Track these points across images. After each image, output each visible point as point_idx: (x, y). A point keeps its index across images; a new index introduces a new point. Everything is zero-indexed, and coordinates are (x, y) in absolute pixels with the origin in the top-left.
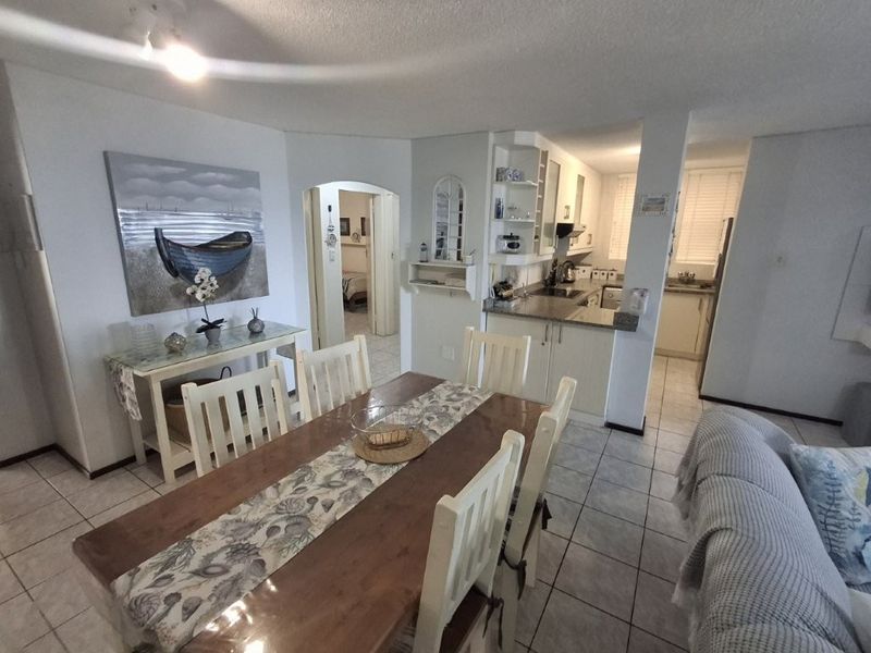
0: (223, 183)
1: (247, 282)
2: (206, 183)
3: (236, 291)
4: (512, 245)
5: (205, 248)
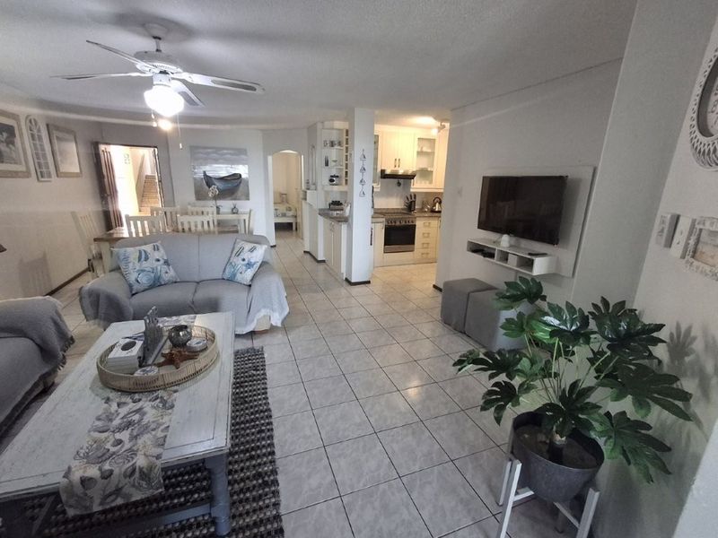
0: (230, 154)
1: (239, 193)
2: (222, 155)
3: (234, 196)
4: (331, 181)
5: (222, 179)
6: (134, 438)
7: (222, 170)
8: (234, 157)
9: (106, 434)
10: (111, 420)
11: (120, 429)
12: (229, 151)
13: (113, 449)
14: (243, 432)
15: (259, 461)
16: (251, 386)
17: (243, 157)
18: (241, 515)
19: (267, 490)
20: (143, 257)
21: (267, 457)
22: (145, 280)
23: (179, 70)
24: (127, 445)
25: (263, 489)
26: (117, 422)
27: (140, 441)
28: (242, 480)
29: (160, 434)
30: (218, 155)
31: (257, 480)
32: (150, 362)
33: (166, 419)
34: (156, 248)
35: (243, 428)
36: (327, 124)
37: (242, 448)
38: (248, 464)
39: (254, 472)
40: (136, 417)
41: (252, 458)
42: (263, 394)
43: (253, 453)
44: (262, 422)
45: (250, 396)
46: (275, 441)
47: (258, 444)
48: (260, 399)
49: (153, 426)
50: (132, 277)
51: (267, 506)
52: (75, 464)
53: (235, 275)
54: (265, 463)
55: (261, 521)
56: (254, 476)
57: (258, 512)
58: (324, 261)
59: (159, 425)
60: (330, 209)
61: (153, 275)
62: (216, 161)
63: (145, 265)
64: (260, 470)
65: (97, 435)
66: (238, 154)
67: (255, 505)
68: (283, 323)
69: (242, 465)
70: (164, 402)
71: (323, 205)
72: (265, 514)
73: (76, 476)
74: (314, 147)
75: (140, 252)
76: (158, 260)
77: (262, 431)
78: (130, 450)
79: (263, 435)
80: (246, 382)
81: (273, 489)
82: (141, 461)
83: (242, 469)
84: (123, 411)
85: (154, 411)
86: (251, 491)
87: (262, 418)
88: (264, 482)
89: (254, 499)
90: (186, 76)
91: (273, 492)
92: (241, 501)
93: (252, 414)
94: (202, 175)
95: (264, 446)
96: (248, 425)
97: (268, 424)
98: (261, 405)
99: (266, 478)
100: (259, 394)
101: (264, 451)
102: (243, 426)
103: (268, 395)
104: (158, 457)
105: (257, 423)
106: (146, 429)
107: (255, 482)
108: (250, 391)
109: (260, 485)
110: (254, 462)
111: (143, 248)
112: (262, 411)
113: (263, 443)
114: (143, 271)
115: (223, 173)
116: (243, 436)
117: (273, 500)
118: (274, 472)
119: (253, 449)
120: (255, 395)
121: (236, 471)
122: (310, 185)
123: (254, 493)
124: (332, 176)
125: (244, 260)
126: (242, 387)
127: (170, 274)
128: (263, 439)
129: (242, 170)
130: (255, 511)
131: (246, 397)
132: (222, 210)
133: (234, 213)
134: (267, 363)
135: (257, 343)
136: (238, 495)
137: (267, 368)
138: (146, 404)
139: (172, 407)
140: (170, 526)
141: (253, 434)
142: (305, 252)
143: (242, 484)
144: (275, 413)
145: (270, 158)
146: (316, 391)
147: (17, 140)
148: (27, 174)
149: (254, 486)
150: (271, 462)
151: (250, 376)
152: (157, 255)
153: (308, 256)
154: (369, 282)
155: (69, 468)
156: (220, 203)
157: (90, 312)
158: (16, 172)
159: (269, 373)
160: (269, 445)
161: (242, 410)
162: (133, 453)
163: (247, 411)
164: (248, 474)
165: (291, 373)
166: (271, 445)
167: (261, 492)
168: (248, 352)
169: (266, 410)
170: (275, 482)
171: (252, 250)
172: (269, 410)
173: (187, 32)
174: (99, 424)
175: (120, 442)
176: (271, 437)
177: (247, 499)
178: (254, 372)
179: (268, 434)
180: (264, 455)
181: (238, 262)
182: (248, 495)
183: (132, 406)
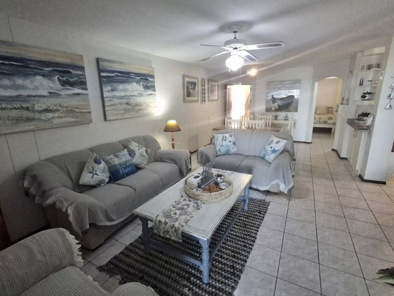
4: (363, 97)
5: (282, 99)
6: (181, 215)
7: (283, 94)
8: (292, 85)
9: (174, 209)
10: (178, 204)
11: (179, 209)
12: (289, 82)
13: (172, 215)
14: (236, 241)
15: (236, 260)
16: (252, 220)
17: (297, 85)
18: (215, 279)
19: (233, 277)
20: (224, 139)
21: (241, 261)
22: (223, 150)
23: (242, 45)
24: (177, 216)
25: (231, 276)
26: (179, 206)
27: (181, 217)
28: (224, 264)
29: (188, 218)
30: (282, 85)
31: (231, 269)
32: (202, 187)
33: (194, 213)
34: (231, 136)
35: (237, 239)
36: (366, 53)
37: (232, 249)
38: (231, 258)
39: (231, 264)
40: (186, 207)
41: (234, 257)
42: (257, 227)
43: (236, 255)
44: (249, 242)
45: (249, 225)
46: (250, 256)
47: (241, 252)
48: (253, 229)
49: (188, 213)
50: (218, 148)
51: (229, 285)
52: (161, 214)
53: (265, 155)
54: (239, 263)
55: (223, 289)
56: (231, 266)
57: (223, 284)
58: (346, 159)
59: (191, 214)
60: (359, 120)
61: (226, 148)
62: (280, 89)
63: (224, 143)
64: (235, 265)
65: (171, 207)
66: (295, 83)
67: (224, 280)
68: (288, 191)
69: (228, 257)
70: (198, 206)
71: (353, 115)
72: (226, 288)
73: (159, 218)
74: (352, 72)
75: (223, 136)
76: (230, 142)
77: (246, 247)
78: (177, 218)
79: (246, 249)
80: (251, 217)
81: (236, 279)
82: (177, 224)
83: (227, 259)
84: (184, 203)
85: (192, 208)
86: (225, 272)
87: (249, 240)
88: (233, 272)
89: (225, 277)
90: (245, 47)
91: (235, 281)
92: (219, 273)
93: (246, 235)
94: (271, 97)
95: (243, 255)
96: (240, 239)
97: (251, 245)
98: (252, 232)
99: (235, 271)
100: (254, 227)
101: (242, 257)
102: (238, 238)
103: (259, 230)
104: (182, 226)
105: (246, 241)
106: (186, 213)
107: (229, 269)
108: (251, 223)
109: (231, 272)
110: (234, 259)
111: (225, 135)
112: (251, 236)
113: (244, 253)
114: (223, 146)
115: (283, 96)
116: (235, 243)
117: (233, 284)
118: (241, 271)
119: (237, 252)
120: (252, 226)
121: (224, 258)
122: (345, 101)
123: (226, 274)
124: (364, 93)
125: (271, 148)
126: (248, 218)
127: (234, 150)
128: (245, 251)
129: (295, 93)
130: (222, 283)
131: (247, 225)
132: (279, 118)
133: (285, 120)
134: (268, 212)
135: (268, 198)
136: (219, 270)
137: (266, 214)
138: (192, 204)
139: (199, 209)
140: (189, 263)
141: (241, 245)
142: (333, 150)
143: (223, 266)
144: (257, 241)
145: (317, 84)
146: (290, 242)
147: (196, 88)
148: (197, 101)
149: (228, 271)
150: (242, 265)
151: (255, 215)
152: (230, 139)
153: (334, 153)
154: (384, 183)
155: (159, 215)
156: (278, 113)
157: (200, 160)
158: (194, 100)
159: (266, 218)
160: (246, 256)
161: (242, 230)
162: (176, 220)
163: (244, 232)
164: (229, 263)
165: (279, 224)
166: (247, 257)
167: (229, 276)
168: (260, 201)
169: (253, 237)
170: (239, 277)
171: (277, 143)
172: (256, 238)
173: (248, 24)
174: (175, 204)
175: (175, 214)
176: (249, 253)
177: (222, 274)
178: (258, 214)
179: (248, 250)
180: (241, 259)
181: (268, 148)
182: (223, 273)
183: (187, 202)
